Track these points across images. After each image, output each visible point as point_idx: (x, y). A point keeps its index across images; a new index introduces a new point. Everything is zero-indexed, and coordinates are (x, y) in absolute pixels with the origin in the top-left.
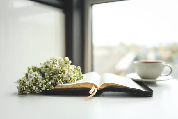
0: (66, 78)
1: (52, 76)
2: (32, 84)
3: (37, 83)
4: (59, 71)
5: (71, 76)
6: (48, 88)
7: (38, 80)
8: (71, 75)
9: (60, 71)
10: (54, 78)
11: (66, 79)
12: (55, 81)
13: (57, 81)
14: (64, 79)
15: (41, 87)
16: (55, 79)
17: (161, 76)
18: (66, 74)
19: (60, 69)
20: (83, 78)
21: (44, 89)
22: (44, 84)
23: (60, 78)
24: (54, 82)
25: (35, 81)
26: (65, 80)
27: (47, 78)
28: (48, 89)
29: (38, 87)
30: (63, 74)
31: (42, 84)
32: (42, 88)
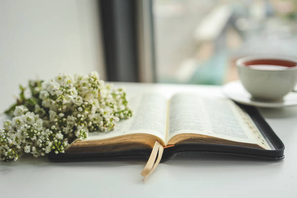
0: (95, 119)
1: (64, 119)
2: (22, 139)
3: (32, 137)
4: (78, 107)
5: (105, 116)
6: (56, 149)
7: (33, 133)
8: (105, 113)
9: (81, 106)
10: (68, 123)
11: (95, 122)
12: (73, 128)
13: (75, 129)
14: (90, 123)
15: (42, 147)
16: (70, 125)
17: (294, 91)
18: (93, 112)
19: (81, 101)
20: (131, 116)
21: (48, 150)
22: (48, 139)
23: (82, 122)
24: (70, 130)
25: (27, 134)
26: (93, 125)
27: (54, 125)
28: (57, 152)
29: (36, 147)
30: (86, 112)
31: (44, 138)
32: (44, 149)
